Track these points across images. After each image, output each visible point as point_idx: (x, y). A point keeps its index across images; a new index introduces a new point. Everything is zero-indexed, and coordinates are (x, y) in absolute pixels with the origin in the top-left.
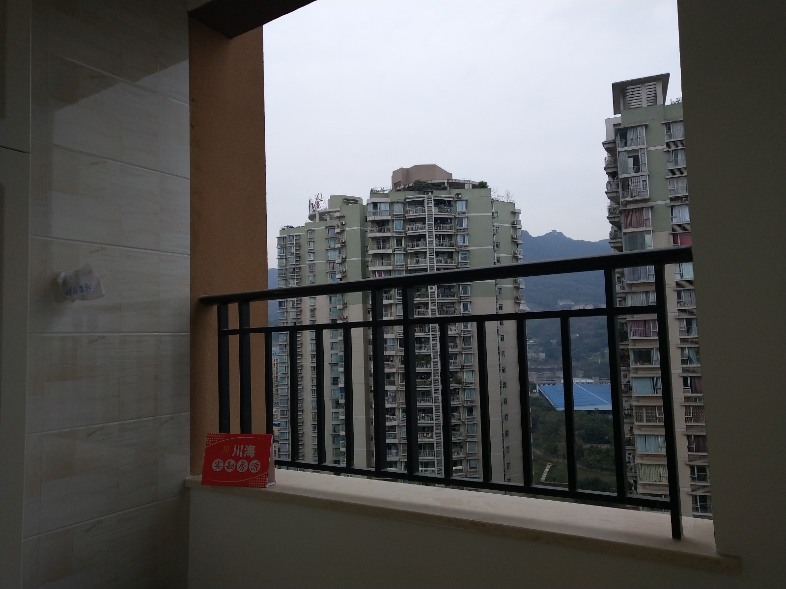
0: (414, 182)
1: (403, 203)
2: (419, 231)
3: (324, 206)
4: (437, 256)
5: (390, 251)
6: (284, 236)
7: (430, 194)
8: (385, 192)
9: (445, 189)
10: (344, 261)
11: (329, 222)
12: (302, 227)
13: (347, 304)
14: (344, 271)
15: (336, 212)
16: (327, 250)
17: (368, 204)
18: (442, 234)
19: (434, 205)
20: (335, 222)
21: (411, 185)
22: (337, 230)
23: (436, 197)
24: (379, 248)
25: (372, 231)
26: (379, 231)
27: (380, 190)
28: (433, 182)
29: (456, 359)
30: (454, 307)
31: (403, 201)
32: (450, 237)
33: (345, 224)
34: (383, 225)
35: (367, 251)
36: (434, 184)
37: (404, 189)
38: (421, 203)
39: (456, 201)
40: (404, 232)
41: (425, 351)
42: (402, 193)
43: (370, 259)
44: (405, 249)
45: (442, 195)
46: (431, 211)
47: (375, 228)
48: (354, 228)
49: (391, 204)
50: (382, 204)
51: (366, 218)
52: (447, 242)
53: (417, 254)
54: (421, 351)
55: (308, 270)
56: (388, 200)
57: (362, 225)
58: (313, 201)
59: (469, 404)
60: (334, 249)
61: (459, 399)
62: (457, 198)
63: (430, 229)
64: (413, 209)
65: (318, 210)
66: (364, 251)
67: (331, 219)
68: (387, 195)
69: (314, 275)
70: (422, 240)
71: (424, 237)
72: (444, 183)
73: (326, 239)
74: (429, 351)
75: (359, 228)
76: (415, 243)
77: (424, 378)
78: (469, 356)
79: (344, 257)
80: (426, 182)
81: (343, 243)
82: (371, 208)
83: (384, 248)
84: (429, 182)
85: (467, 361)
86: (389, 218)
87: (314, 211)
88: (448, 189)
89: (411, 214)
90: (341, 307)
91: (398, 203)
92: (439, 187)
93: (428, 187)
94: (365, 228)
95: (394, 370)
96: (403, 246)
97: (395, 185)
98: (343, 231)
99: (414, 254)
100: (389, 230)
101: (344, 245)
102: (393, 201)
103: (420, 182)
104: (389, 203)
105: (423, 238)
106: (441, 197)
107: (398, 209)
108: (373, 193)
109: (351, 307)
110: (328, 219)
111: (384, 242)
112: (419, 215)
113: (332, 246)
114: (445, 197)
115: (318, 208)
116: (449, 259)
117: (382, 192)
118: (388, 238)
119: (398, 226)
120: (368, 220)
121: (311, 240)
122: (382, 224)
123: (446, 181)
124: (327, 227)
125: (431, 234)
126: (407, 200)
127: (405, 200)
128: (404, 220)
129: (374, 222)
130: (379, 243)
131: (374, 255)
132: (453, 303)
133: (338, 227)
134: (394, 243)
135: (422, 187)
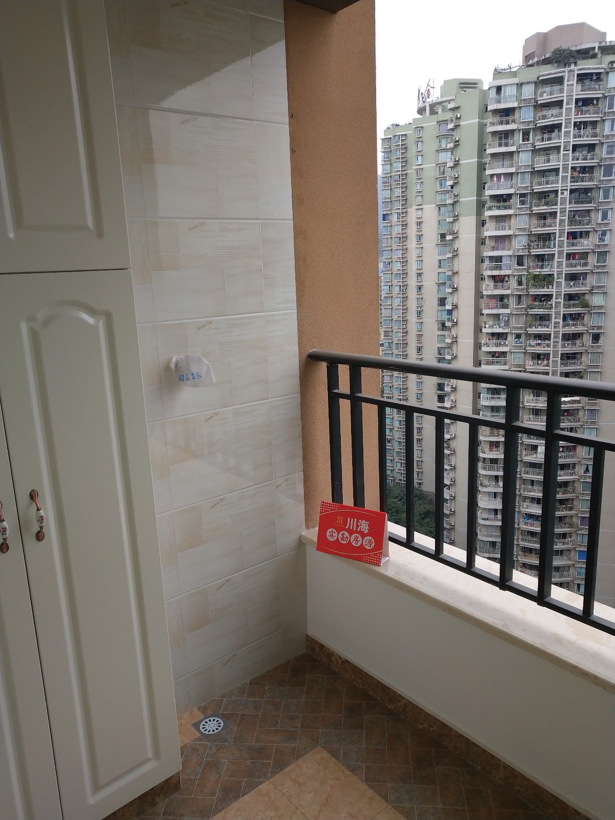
0: (552, 51)
1: (536, 83)
2: (552, 119)
3: (435, 96)
4: (574, 150)
5: (513, 149)
6: (390, 137)
7: (573, 67)
8: (513, 70)
9: (594, 56)
10: (457, 164)
11: (442, 115)
12: (409, 124)
13: (458, 216)
14: (456, 176)
15: (449, 101)
16: (437, 151)
17: (489, 89)
18: (584, 122)
19: (577, 81)
20: (448, 116)
21: (548, 56)
22: (451, 126)
23: (580, 70)
24: (500, 145)
25: (493, 124)
26: (501, 123)
27: (506, 67)
28: (579, 48)
29: (585, 278)
30: (589, 216)
31: (535, 79)
32: (594, 124)
33: (460, 118)
34: (507, 115)
35: (485, 150)
36: (579, 52)
37: (538, 63)
38: (559, 81)
39: (607, 73)
40: (534, 122)
41: (548, 270)
42: (535, 68)
43: (488, 160)
44: (533, 144)
45: (588, 66)
46: (572, 90)
47: (497, 119)
48: (470, 122)
49: (520, 85)
50: (507, 87)
51: (487, 108)
52: (589, 130)
53: (547, 151)
54: (543, 270)
55: (414, 176)
56: (516, 80)
57: (481, 117)
58: (423, 90)
59: (596, 331)
60: (446, 150)
61: (583, 325)
62: (610, 68)
63: (568, 115)
64: (548, 89)
65: (428, 100)
66: (482, 149)
67: (443, 110)
68: (514, 74)
69: (422, 182)
70: (556, 130)
71: (559, 126)
72: (594, 48)
73: (437, 137)
74: (553, 270)
75: (477, 120)
76: (546, 136)
77: (543, 301)
78: (602, 276)
79: (457, 159)
80: (569, 49)
81: (456, 142)
82: (493, 93)
83: (506, 145)
84: (574, 49)
85: (599, 281)
86: (516, 105)
87: (424, 102)
88: (599, 56)
89: (545, 96)
90: (451, 220)
91: (528, 83)
92: (587, 54)
93: (571, 56)
94: (484, 121)
95: (508, 292)
96: (531, 141)
97: (527, 58)
98: (457, 126)
99: (545, 151)
100: (514, 121)
101: (457, 144)
102: (523, 81)
103: (560, 51)
104: (517, 84)
105: (556, 128)
106: (588, 69)
107: (528, 92)
108: (498, 73)
109: (462, 219)
110: (440, 111)
111: (506, 137)
112: (556, 97)
113: (443, 146)
114: (595, 69)
115: (428, 98)
116: (590, 155)
117: (509, 70)
118: (513, 131)
119: (527, 115)
120: (488, 109)
121: (419, 140)
122: (507, 113)
123: (597, 45)
124: (438, 122)
125: (568, 121)
126: (540, 78)
127: (538, 78)
128: (535, 106)
129: (496, 112)
130: (500, 139)
131: (494, 155)
132: (589, 211)
133: (452, 121)
134: (519, 138)
135: (563, 58)
